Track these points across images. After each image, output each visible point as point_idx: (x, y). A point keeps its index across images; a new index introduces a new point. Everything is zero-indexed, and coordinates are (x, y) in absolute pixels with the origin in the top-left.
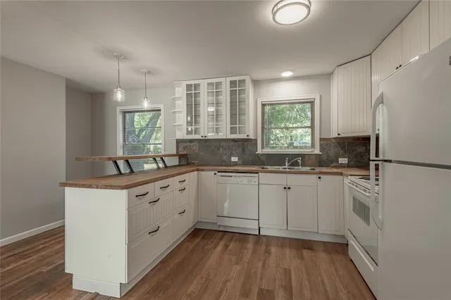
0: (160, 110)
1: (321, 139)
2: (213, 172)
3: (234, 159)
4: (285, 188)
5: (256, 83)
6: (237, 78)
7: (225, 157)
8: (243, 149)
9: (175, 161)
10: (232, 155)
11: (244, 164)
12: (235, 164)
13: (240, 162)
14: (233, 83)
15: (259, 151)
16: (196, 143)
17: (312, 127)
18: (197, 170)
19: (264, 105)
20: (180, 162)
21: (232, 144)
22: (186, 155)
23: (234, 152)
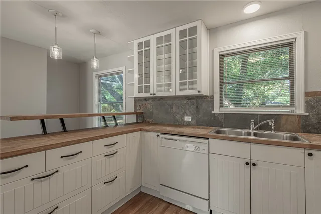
0: (122, 73)
1: (307, 94)
2: (157, 134)
3: (188, 118)
4: (247, 164)
5: (213, 31)
6: (186, 26)
7: (178, 117)
8: (197, 107)
9: (133, 119)
10: (185, 114)
11: (199, 124)
12: (188, 124)
13: (194, 122)
14: (182, 33)
15: (216, 110)
16: (150, 102)
17: (292, 78)
18: (141, 130)
19: (222, 57)
20: (137, 120)
21: (185, 102)
22: (143, 113)
23: (187, 111)
